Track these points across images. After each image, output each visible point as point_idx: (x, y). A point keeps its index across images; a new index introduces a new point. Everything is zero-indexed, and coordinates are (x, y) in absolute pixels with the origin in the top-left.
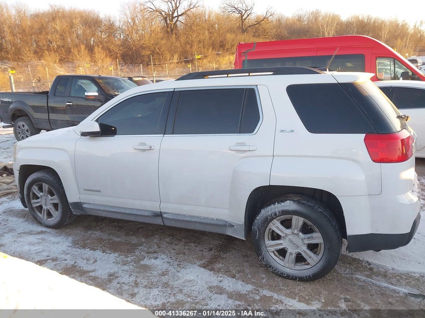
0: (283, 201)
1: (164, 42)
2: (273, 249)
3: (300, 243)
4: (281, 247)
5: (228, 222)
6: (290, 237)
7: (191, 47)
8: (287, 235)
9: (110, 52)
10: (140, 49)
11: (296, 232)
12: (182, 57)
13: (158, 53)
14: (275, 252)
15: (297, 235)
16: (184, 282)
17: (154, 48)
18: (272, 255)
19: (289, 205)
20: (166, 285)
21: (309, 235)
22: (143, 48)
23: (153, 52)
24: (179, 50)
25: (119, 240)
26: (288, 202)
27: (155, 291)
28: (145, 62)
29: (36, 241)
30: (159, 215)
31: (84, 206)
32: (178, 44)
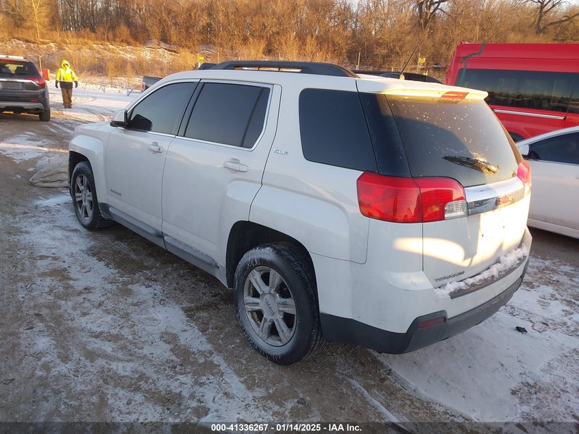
0: (264, 247)
1: (409, 38)
2: (249, 308)
3: (275, 309)
4: (257, 308)
5: (214, 261)
6: (267, 297)
7: (448, 49)
8: (264, 294)
9: (334, 45)
10: (375, 46)
11: (272, 292)
12: (431, 62)
13: (398, 53)
14: (255, 314)
15: (273, 295)
16: (148, 319)
17: (394, 46)
18: (249, 316)
19: (267, 253)
20: (126, 316)
21: (284, 300)
22: (379, 44)
23: (392, 51)
24: (428, 51)
25: (135, 257)
26: (268, 248)
27: (109, 318)
28: (378, 64)
29: (61, 236)
30: (161, 236)
31: (110, 209)
32: (429, 43)
